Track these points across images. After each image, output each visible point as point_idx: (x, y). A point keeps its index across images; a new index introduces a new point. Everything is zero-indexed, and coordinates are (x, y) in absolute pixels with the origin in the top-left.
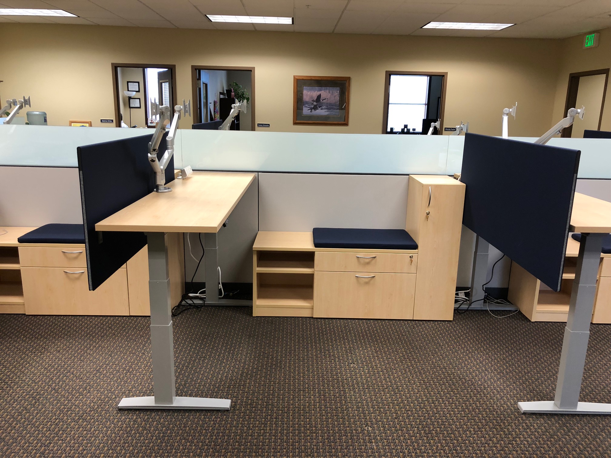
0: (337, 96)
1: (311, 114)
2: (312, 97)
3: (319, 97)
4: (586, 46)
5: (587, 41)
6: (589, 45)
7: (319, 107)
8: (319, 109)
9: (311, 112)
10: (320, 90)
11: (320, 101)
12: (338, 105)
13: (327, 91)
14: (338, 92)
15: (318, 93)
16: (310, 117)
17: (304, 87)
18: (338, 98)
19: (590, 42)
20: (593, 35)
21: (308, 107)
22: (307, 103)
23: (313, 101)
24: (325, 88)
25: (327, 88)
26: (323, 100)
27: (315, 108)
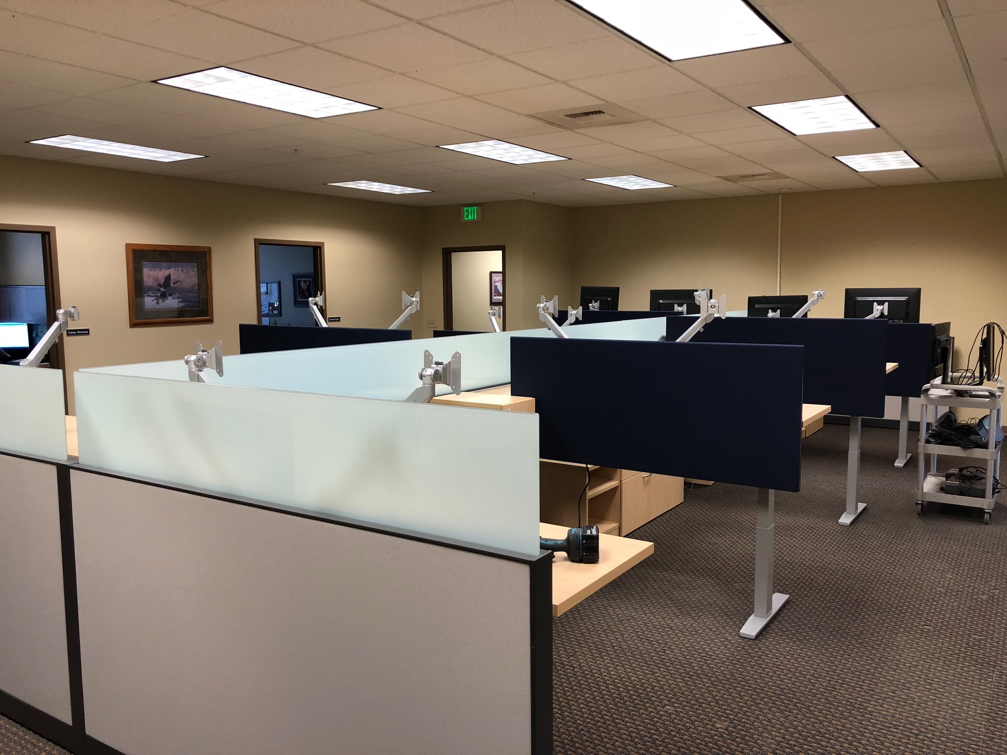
0: (194, 276)
1: (158, 307)
2: (157, 279)
3: (168, 278)
4: (466, 219)
5: (466, 214)
6: (470, 218)
7: (170, 296)
8: (169, 298)
9: (158, 303)
10: (169, 268)
11: (170, 285)
12: (197, 291)
13: (180, 269)
14: (196, 269)
15: (166, 273)
16: (157, 313)
17: (144, 262)
18: (195, 280)
19: (471, 215)
20: (475, 208)
21: (152, 295)
22: (150, 289)
23: (160, 285)
24: (176, 263)
25: (179, 263)
26: (174, 284)
27: (164, 296)
